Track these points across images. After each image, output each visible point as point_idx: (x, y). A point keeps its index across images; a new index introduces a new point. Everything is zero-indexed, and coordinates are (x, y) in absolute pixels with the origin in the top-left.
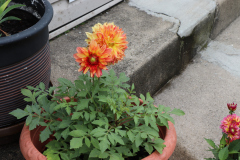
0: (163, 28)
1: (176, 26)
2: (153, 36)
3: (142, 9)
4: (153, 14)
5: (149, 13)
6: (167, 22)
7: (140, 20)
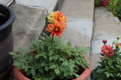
0: (40, 13)
1: (46, 11)
2: (38, 17)
3: (24, 5)
4: (31, 7)
5: (29, 7)
6: (40, 10)
7: (27, 11)
